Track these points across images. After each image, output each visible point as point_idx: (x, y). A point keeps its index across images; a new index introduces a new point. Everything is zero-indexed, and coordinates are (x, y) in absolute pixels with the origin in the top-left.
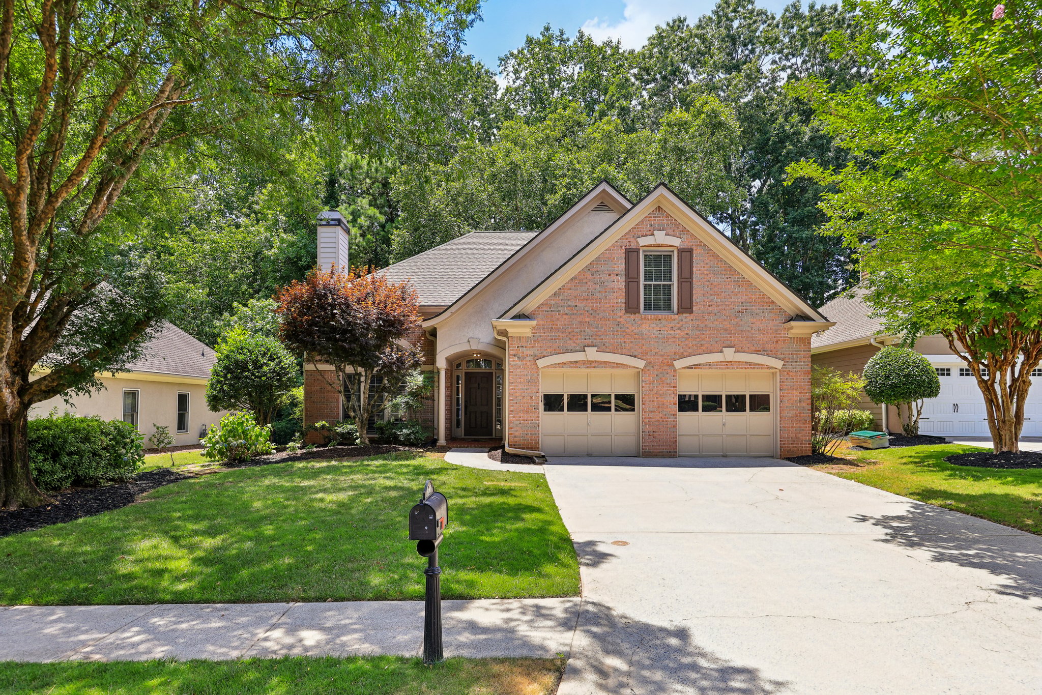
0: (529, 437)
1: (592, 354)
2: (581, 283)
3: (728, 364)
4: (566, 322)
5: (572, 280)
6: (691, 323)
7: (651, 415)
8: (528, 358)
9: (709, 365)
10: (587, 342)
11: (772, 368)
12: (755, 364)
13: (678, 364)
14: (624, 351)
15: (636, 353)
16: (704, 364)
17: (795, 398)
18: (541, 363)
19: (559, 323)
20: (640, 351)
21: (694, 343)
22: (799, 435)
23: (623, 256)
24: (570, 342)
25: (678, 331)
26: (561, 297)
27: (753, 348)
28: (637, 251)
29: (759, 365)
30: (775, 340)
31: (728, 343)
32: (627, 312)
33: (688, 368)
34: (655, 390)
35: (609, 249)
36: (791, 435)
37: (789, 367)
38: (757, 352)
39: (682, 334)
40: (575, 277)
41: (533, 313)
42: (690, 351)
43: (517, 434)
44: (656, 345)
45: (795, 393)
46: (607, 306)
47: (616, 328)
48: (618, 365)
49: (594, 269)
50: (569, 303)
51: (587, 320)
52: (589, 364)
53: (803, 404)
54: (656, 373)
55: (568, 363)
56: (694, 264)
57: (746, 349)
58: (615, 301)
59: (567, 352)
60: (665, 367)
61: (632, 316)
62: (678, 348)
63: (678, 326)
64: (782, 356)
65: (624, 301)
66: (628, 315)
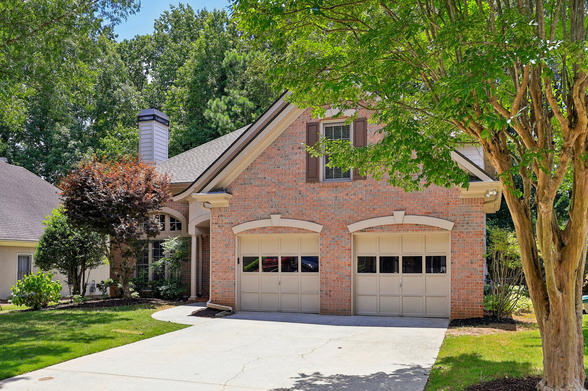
0: (226, 294)
1: (276, 221)
2: (269, 157)
3: (400, 227)
4: (257, 193)
5: (261, 155)
6: (365, 188)
7: (328, 276)
8: (226, 226)
9: (381, 228)
10: (274, 210)
11: (442, 229)
12: (426, 226)
13: (353, 228)
14: (305, 217)
15: (314, 219)
16: (377, 228)
17: (467, 260)
18: (236, 230)
19: (251, 194)
20: (318, 216)
21: (367, 207)
22: (470, 297)
23: (305, 130)
24: (259, 210)
25: (353, 197)
26: (253, 171)
27: (424, 211)
28: (316, 125)
29: (429, 227)
30: (446, 202)
31: (400, 206)
32: (307, 181)
33: (361, 231)
34: (332, 252)
35: (292, 125)
36: (462, 297)
37: (459, 229)
38: (427, 214)
39: (357, 199)
40: (264, 153)
41: (230, 186)
42: (363, 215)
43: (217, 291)
44: (332, 211)
45: (466, 254)
46: (291, 177)
47: (298, 196)
48: (300, 230)
49: (280, 144)
50: (259, 176)
51: (273, 190)
52: (276, 230)
53: (475, 266)
54: (332, 237)
55: (258, 229)
56: (368, 132)
57: (417, 211)
58: (297, 171)
59: (257, 219)
60: (341, 231)
61: (312, 185)
62: (352, 212)
63: (353, 192)
64: (453, 218)
65: (305, 171)
66: (308, 184)
